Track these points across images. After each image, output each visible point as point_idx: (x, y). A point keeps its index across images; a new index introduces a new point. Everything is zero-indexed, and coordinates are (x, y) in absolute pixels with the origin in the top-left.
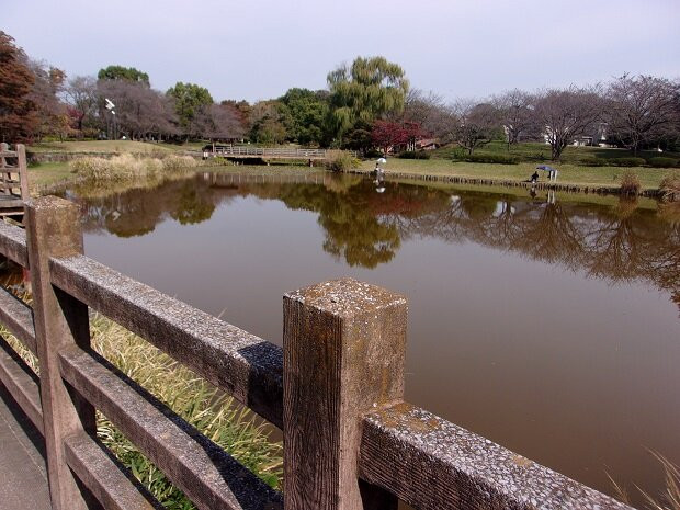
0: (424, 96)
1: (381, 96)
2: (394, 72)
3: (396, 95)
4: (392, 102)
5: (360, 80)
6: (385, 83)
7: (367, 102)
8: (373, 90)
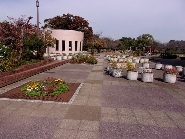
0: (157, 41)
1: (148, 41)
2: (151, 37)
3: (151, 41)
4: (150, 42)
5: (144, 38)
6: (149, 39)
7: (145, 43)
8: (147, 40)
